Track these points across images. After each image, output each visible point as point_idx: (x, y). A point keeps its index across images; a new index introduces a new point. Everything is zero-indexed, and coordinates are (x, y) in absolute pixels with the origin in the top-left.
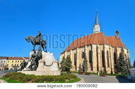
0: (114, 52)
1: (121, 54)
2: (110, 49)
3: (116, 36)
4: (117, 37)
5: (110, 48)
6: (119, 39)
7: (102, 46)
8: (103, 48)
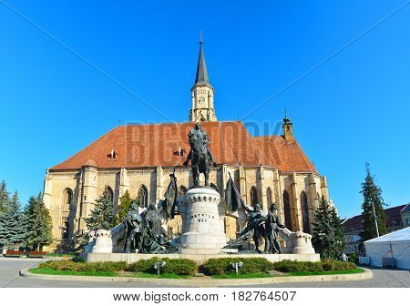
0: (283, 188)
1: (304, 196)
2: (276, 181)
3: (284, 137)
4: (287, 138)
5: (275, 178)
6: (294, 143)
7: (253, 173)
8: (254, 181)
